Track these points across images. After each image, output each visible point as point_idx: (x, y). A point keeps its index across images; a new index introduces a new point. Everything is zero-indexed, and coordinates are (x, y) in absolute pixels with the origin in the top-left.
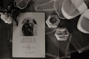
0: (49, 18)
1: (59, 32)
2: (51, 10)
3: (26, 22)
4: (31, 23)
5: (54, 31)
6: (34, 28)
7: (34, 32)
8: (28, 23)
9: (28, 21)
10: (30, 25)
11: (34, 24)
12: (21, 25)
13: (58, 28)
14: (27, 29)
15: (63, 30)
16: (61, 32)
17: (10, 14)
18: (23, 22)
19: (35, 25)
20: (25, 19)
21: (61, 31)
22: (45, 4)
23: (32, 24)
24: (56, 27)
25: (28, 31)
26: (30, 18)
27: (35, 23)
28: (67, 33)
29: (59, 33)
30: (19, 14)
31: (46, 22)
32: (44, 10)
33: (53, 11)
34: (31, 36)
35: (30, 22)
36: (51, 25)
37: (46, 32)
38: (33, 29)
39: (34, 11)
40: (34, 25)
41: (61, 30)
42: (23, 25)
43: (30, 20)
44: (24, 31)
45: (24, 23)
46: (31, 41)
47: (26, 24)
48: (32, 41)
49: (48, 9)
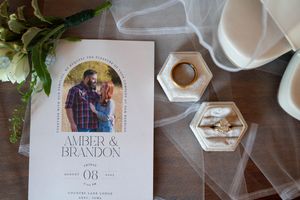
0: (171, 62)
1: (208, 117)
2: (177, 30)
4: (99, 82)
5: (187, 112)
6: (112, 103)
7: (111, 116)
8: (90, 83)
9: (89, 73)
10: (98, 89)
11: (111, 85)
12: (60, 90)
13: (204, 104)
14: (85, 106)
15: (222, 111)
16: (215, 120)
17: (15, 46)
18: (69, 76)
20: (79, 67)
21: (213, 114)
22: (154, 9)
23: (105, 86)
24: (196, 98)
26: (97, 63)
27: (117, 80)
28: (238, 123)
29: (208, 121)
30: (52, 45)
31: (158, 78)
32: (153, 32)
33: (186, 34)
35: (95, 76)
36: (176, 89)
37: (157, 117)
39: (111, 35)
40: (110, 90)
41: (217, 110)
42: (70, 87)
43: (97, 68)
44: (74, 111)
45: (75, 82)
46: (99, 152)
47: (82, 86)
48: (103, 152)
49: (168, 29)
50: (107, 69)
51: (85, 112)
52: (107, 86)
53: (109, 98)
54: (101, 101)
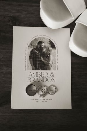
3: (37, 44)
4: (45, 47)
6: (51, 56)
7: (51, 63)
8: (41, 47)
9: (40, 43)
10: (45, 50)
11: (50, 48)
12: (27, 51)
14: (39, 58)
18: (31, 44)
19: (53, 51)
20: (35, 40)
23: (48, 49)
25: (41, 60)
26: (44, 38)
27: (53, 46)
34: (46, 70)
35: (43, 44)
38: (48, 57)
40: (50, 51)
42: (31, 49)
43: (44, 41)
45: (34, 47)
47: (37, 48)
48: (47, 80)
50: (49, 41)
51: (39, 61)
52: (49, 49)
53: (50, 54)
54: (46, 56)
